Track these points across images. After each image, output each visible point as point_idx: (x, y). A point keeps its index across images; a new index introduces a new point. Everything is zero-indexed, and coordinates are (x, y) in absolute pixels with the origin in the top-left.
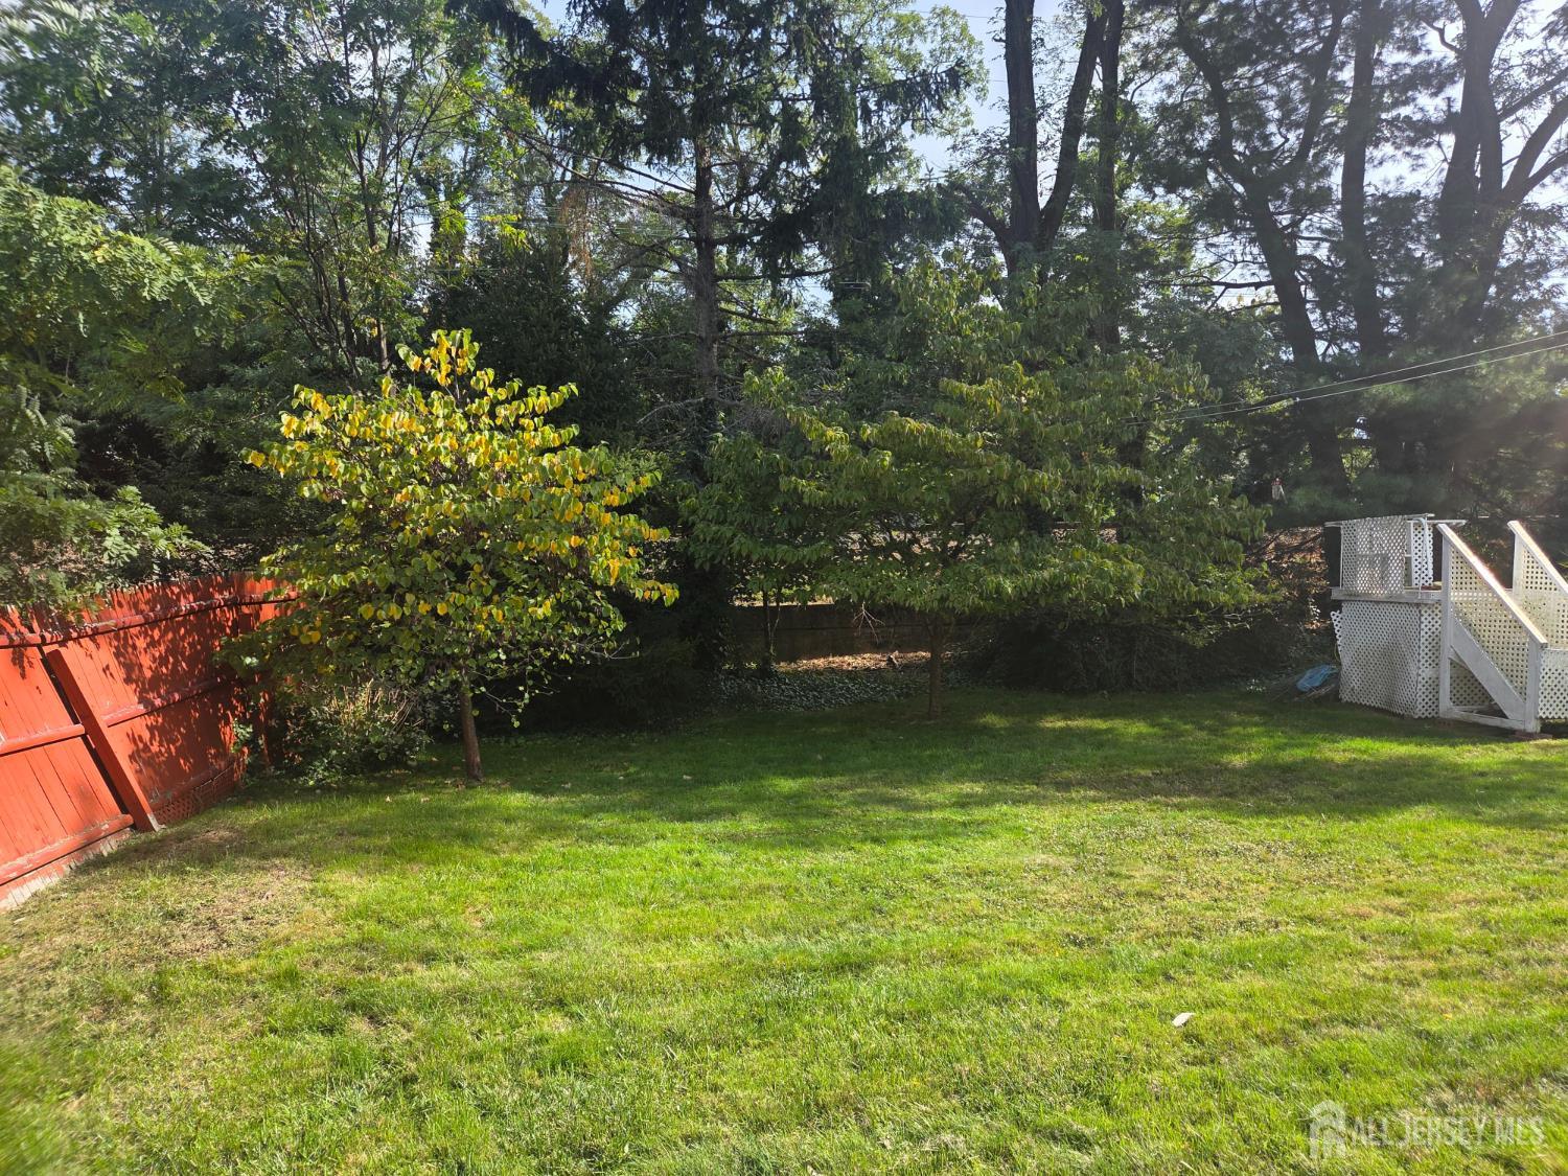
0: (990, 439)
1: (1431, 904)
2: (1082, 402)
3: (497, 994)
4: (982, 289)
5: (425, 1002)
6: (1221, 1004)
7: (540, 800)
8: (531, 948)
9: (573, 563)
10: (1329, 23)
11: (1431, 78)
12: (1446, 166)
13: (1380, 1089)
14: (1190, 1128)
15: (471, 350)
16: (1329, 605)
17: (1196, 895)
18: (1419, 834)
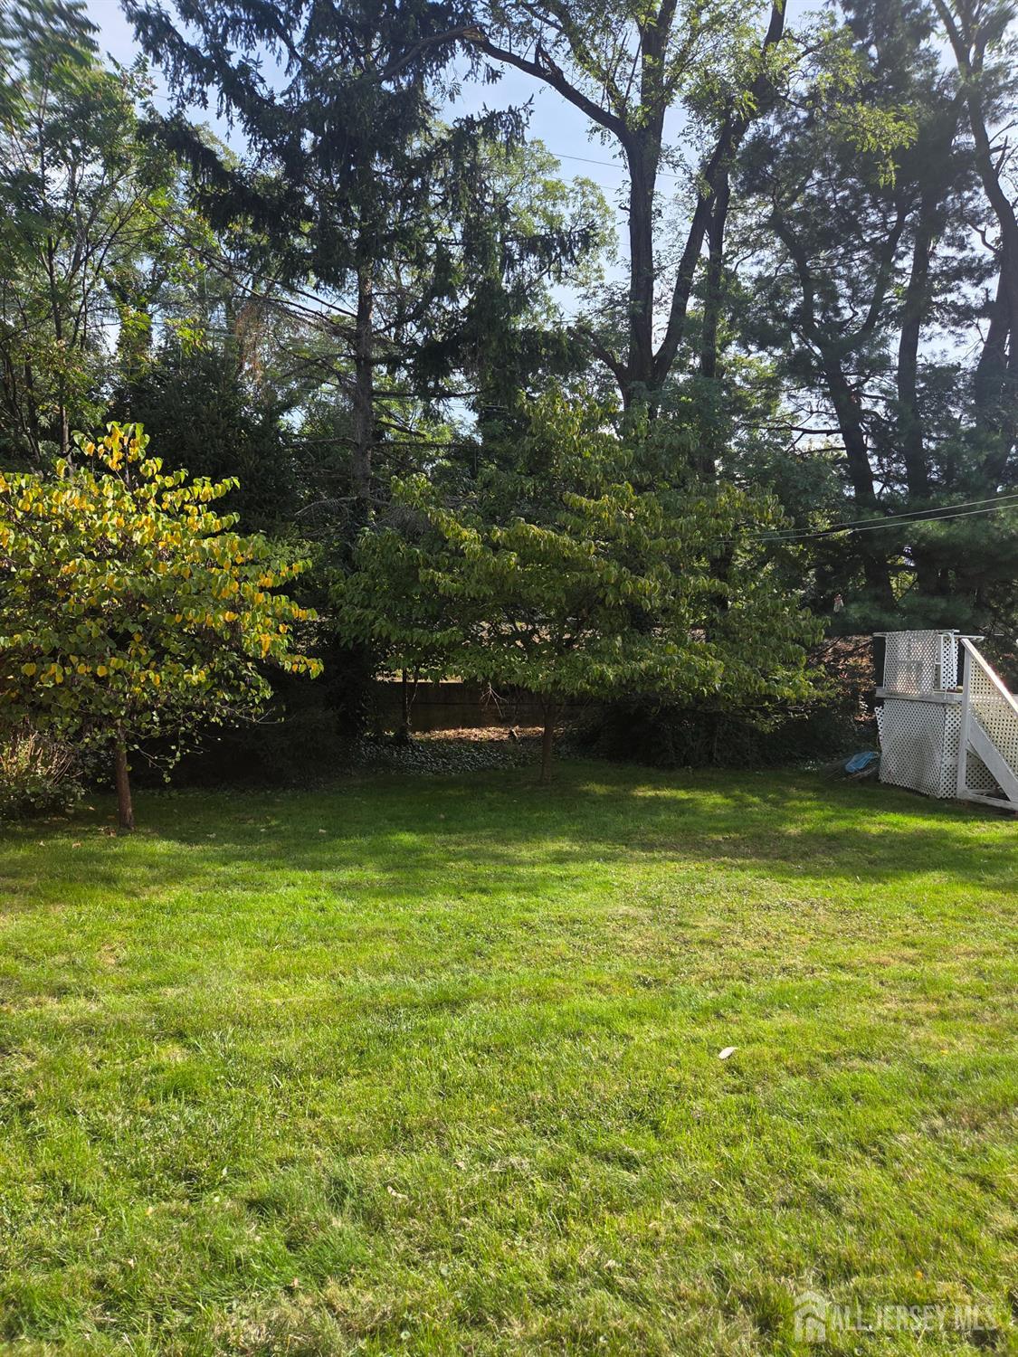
0: (602, 547)
1: (938, 955)
2: (681, 520)
3: (122, 1026)
4: (601, 418)
5: (52, 1033)
6: (759, 1040)
7: (185, 849)
8: (159, 984)
9: (227, 636)
10: (894, 218)
11: (975, 272)
12: (982, 345)
13: (884, 1116)
14: (724, 1150)
15: (142, 441)
16: (875, 702)
17: (748, 944)
18: (933, 896)
